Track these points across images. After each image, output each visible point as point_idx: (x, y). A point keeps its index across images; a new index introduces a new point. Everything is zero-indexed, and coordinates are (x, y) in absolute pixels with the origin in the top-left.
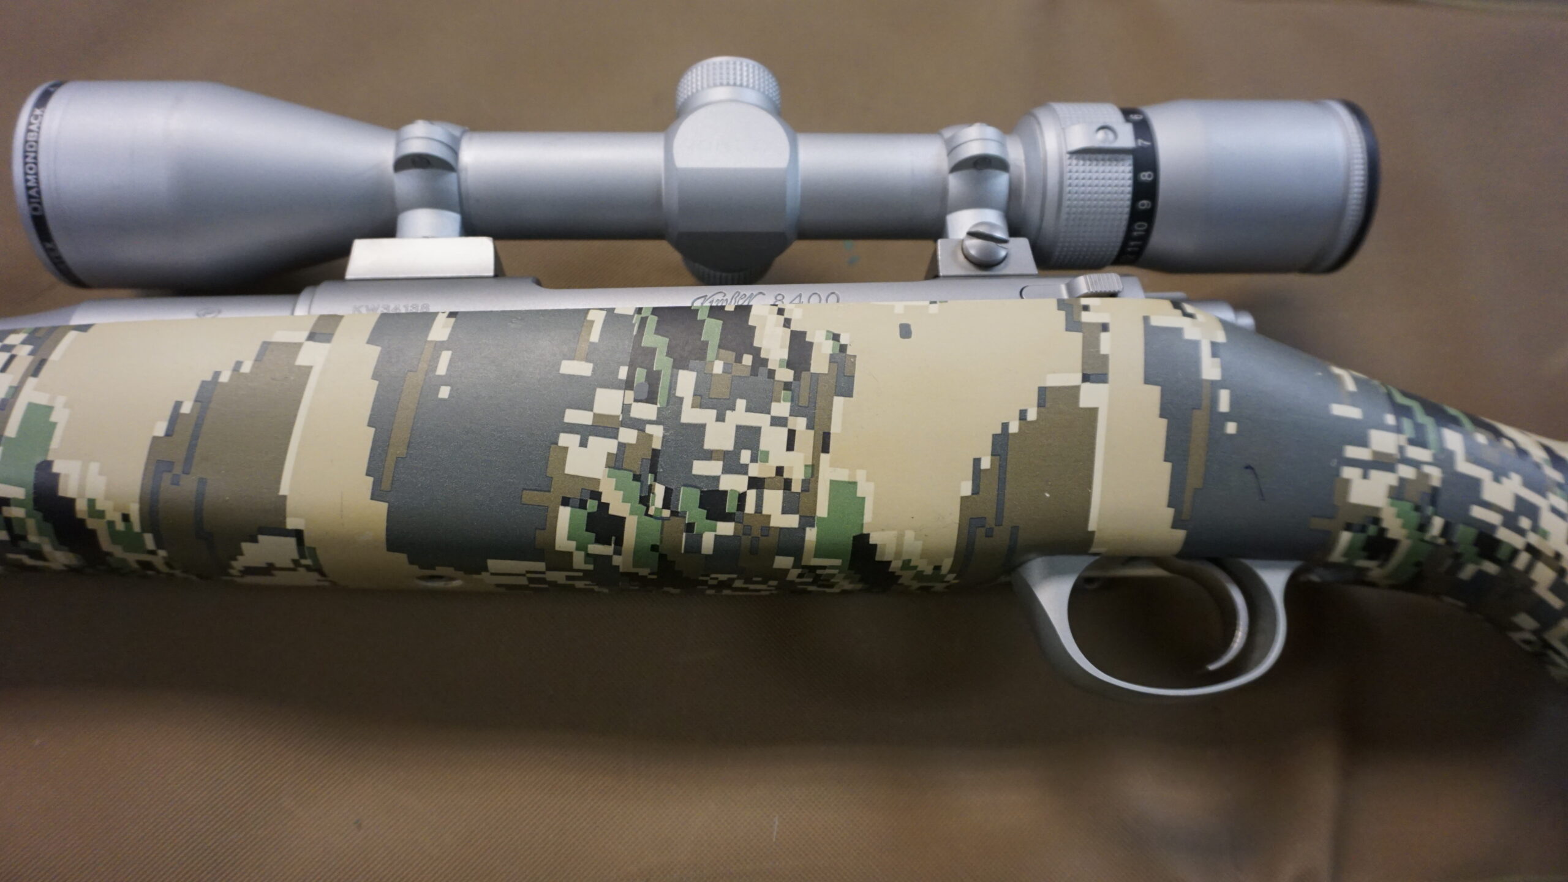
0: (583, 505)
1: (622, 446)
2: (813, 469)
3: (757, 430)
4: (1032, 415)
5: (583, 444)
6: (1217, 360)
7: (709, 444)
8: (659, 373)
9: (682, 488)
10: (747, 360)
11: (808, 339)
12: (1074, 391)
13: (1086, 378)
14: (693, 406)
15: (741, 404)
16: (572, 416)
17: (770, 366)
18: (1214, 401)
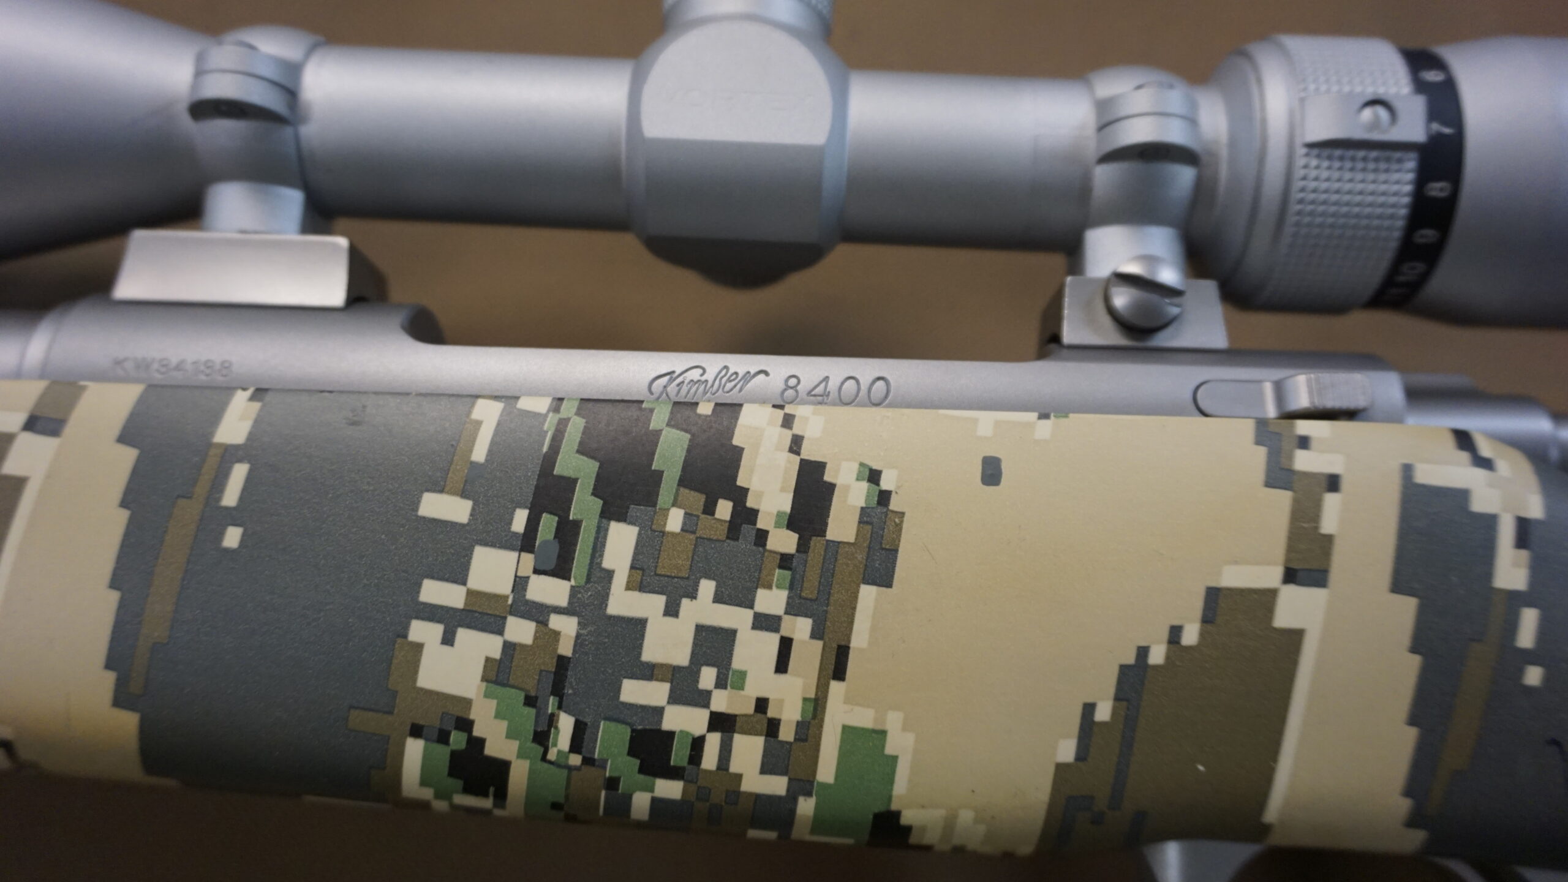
0: (443, 738)
1: (509, 648)
2: (816, 706)
3: (729, 635)
4: (1191, 636)
5: (448, 639)
6: (1524, 554)
7: (652, 651)
8: (577, 524)
9: (602, 723)
10: (724, 509)
11: (827, 478)
12: (1268, 597)
13: (1291, 576)
14: (629, 587)
15: (707, 588)
16: (434, 592)
17: (760, 524)
18: (1512, 626)
